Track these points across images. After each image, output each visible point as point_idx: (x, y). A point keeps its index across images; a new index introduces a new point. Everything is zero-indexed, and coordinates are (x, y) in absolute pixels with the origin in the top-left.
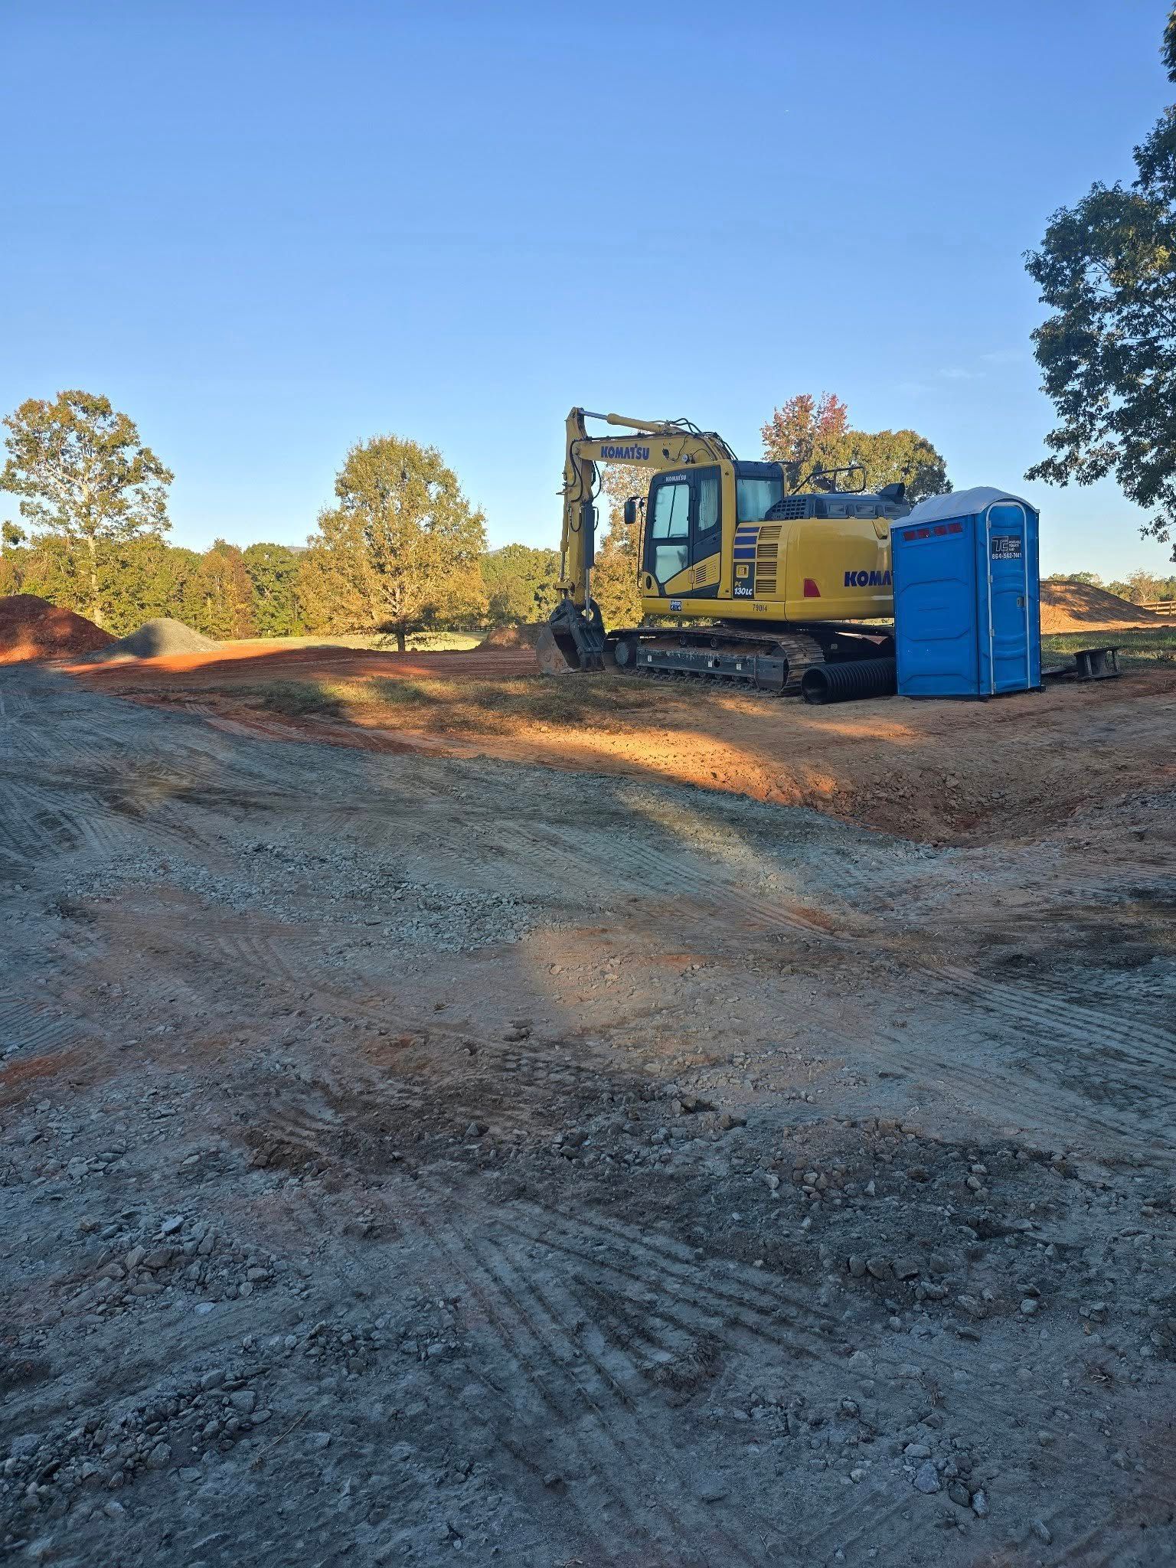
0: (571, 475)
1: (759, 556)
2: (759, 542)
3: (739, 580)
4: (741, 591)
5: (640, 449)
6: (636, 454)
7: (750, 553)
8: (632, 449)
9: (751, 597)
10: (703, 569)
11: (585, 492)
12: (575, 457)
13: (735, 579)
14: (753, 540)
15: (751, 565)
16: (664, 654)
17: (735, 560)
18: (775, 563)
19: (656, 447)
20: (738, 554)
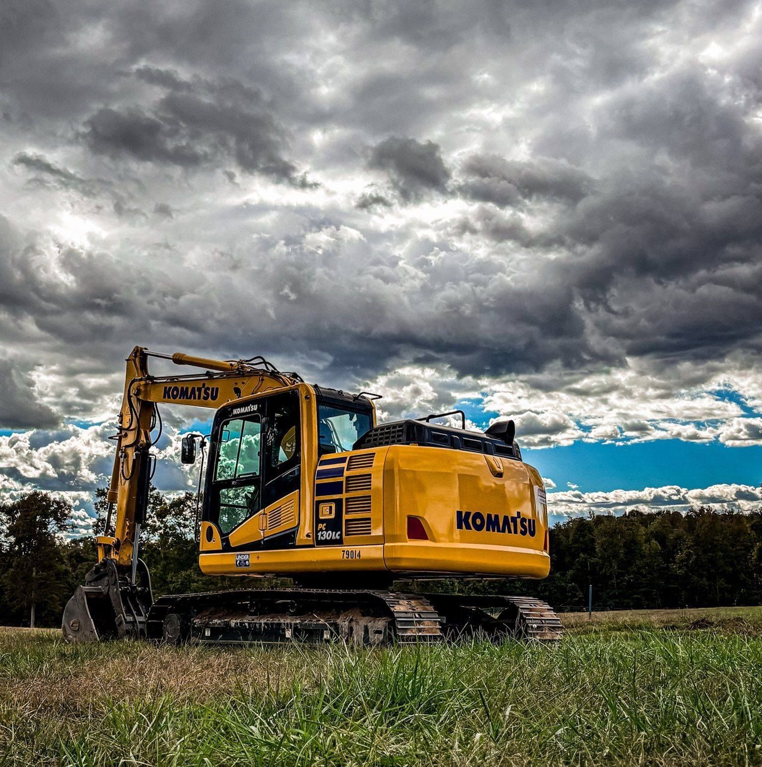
0: (127, 418)
1: (347, 491)
2: (346, 473)
3: (323, 521)
4: (327, 535)
5: (208, 389)
6: (203, 394)
7: (336, 488)
8: (199, 390)
9: (339, 542)
10: (276, 514)
11: (143, 438)
12: (133, 399)
13: (318, 521)
14: (340, 472)
15: (338, 502)
16: (227, 624)
17: (317, 498)
18: (368, 498)
19: (224, 386)
20: (321, 490)
